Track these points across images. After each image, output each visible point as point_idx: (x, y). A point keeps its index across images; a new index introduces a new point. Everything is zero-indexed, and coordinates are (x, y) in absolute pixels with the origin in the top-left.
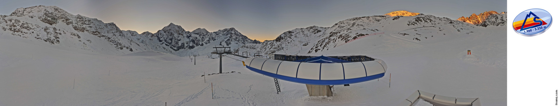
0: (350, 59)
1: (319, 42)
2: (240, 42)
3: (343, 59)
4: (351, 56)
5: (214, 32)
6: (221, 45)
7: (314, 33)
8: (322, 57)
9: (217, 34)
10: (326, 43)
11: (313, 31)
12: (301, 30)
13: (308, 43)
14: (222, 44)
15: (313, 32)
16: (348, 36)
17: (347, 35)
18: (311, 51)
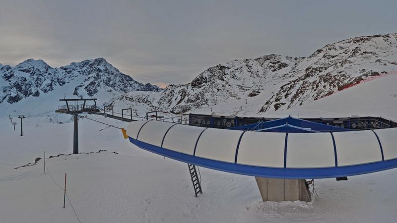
0: (349, 124)
1: (282, 88)
2: (116, 88)
3: (334, 125)
4: (351, 117)
5: (62, 68)
6: (75, 93)
7: (273, 69)
8: (290, 120)
9: (68, 71)
10: (298, 89)
11: (270, 64)
12: (246, 64)
13: (260, 91)
14: (78, 91)
15: (271, 66)
16: (344, 75)
17: (342, 73)
18: (266, 106)
